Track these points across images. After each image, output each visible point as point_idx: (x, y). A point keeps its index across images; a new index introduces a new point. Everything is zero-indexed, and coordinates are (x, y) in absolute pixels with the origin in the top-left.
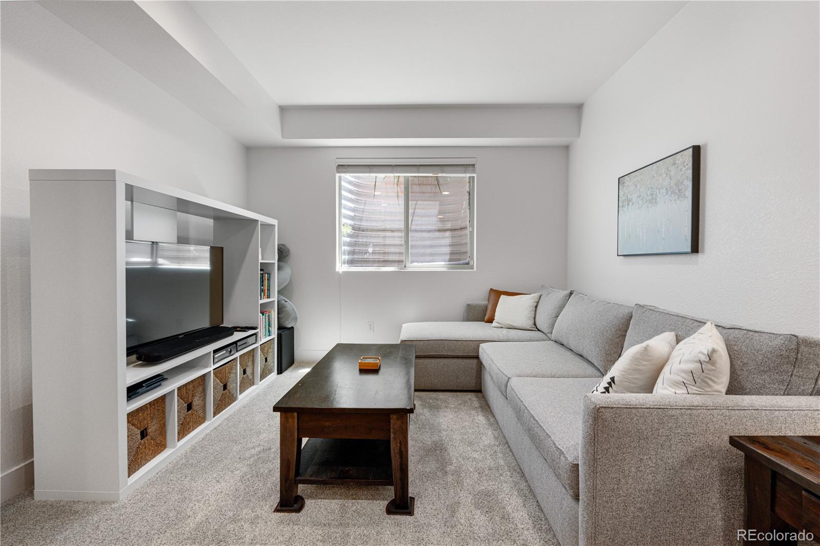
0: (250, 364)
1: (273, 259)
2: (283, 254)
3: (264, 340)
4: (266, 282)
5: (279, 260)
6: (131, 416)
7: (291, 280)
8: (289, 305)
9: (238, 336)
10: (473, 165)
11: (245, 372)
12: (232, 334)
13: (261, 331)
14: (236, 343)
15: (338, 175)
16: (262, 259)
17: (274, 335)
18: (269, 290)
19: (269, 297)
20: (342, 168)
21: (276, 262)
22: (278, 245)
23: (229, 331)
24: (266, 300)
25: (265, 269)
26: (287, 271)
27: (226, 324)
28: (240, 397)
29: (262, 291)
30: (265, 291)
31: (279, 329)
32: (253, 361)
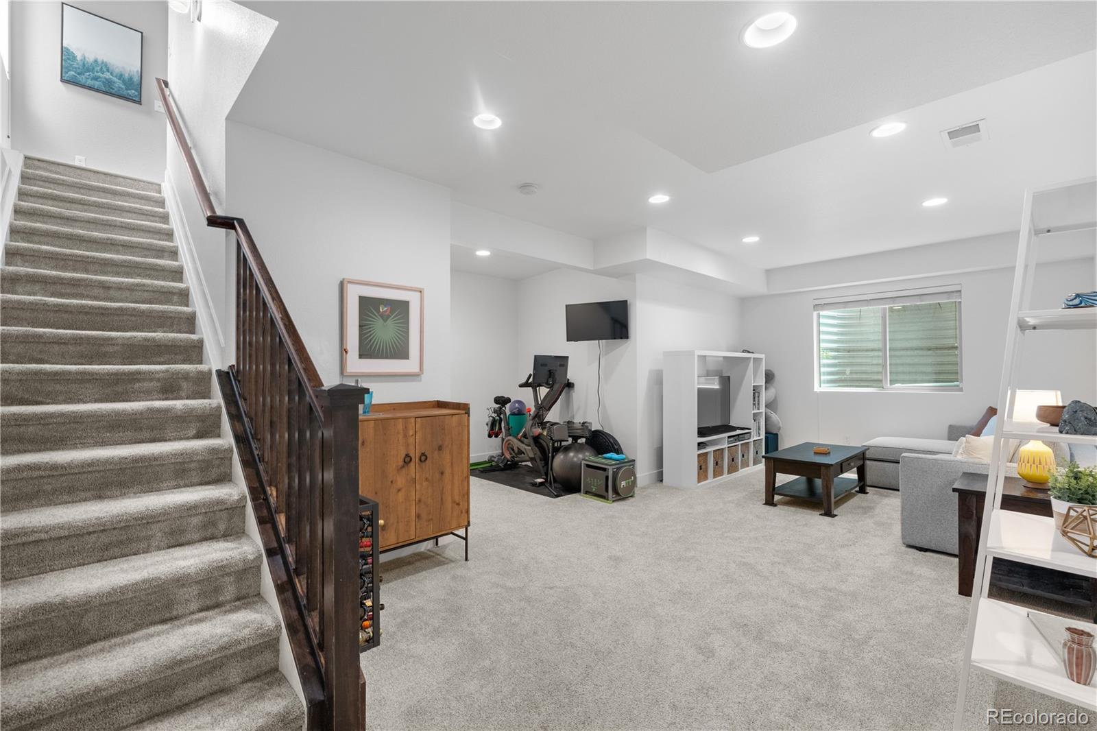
0: (746, 451)
1: (761, 381)
2: (769, 377)
3: (755, 439)
4: (757, 399)
5: (766, 382)
6: (699, 456)
7: (776, 397)
8: (774, 417)
9: (738, 432)
10: (960, 291)
11: (743, 456)
12: (736, 430)
13: (753, 432)
14: (738, 435)
15: (815, 314)
16: (754, 383)
17: (763, 436)
18: (758, 404)
19: (758, 409)
20: (818, 307)
21: (764, 384)
22: (766, 371)
23: (734, 429)
24: (756, 411)
25: (756, 390)
26: (772, 391)
27: (732, 423)
28: (741, 471)
29: (754, 404)
30: (756, 403)
31: (766, 433)
32: (748, 450)
